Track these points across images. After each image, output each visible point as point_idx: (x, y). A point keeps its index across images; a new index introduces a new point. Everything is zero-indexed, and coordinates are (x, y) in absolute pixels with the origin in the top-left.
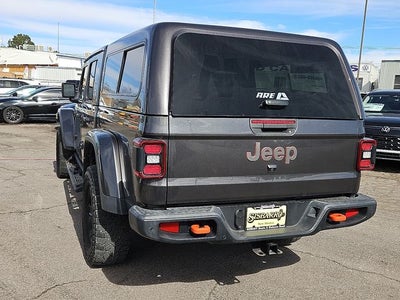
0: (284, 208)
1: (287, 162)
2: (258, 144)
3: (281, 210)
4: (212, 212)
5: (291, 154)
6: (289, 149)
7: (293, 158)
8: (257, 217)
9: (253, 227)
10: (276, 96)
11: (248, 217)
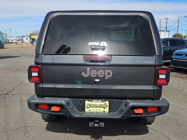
0: (107, 103)
1: (106, 78)
2: (88, 68)
3: (106, 104)
4: (63, 101)
5: (109, 74)
6: (107, 71)
7: (110, 76)
8: (91, 106)
9: (90, 111)
10: (100, 44)
11: (86, 105)
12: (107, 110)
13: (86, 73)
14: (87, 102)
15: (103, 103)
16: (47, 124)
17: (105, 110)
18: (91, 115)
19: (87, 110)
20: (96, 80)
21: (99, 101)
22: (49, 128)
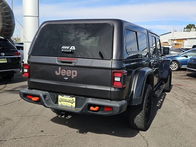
1: (73, 77)
2: (60, 68)
3: (73, 100)
6: (73, 71)
7: (75, 76)
8: (62, 100)
9: (61, 104)
10: (70, 48)
11: (59, 99)
12: (74, 105)
13: (58, 72)
14: (60, 97)
15: (71, 99)
16: (56, 116)
17: (72, 105)
18: (63, 107)
19: (59, 103)
20: (65, 78)
21: (68, 96)
22: (54, 120)
